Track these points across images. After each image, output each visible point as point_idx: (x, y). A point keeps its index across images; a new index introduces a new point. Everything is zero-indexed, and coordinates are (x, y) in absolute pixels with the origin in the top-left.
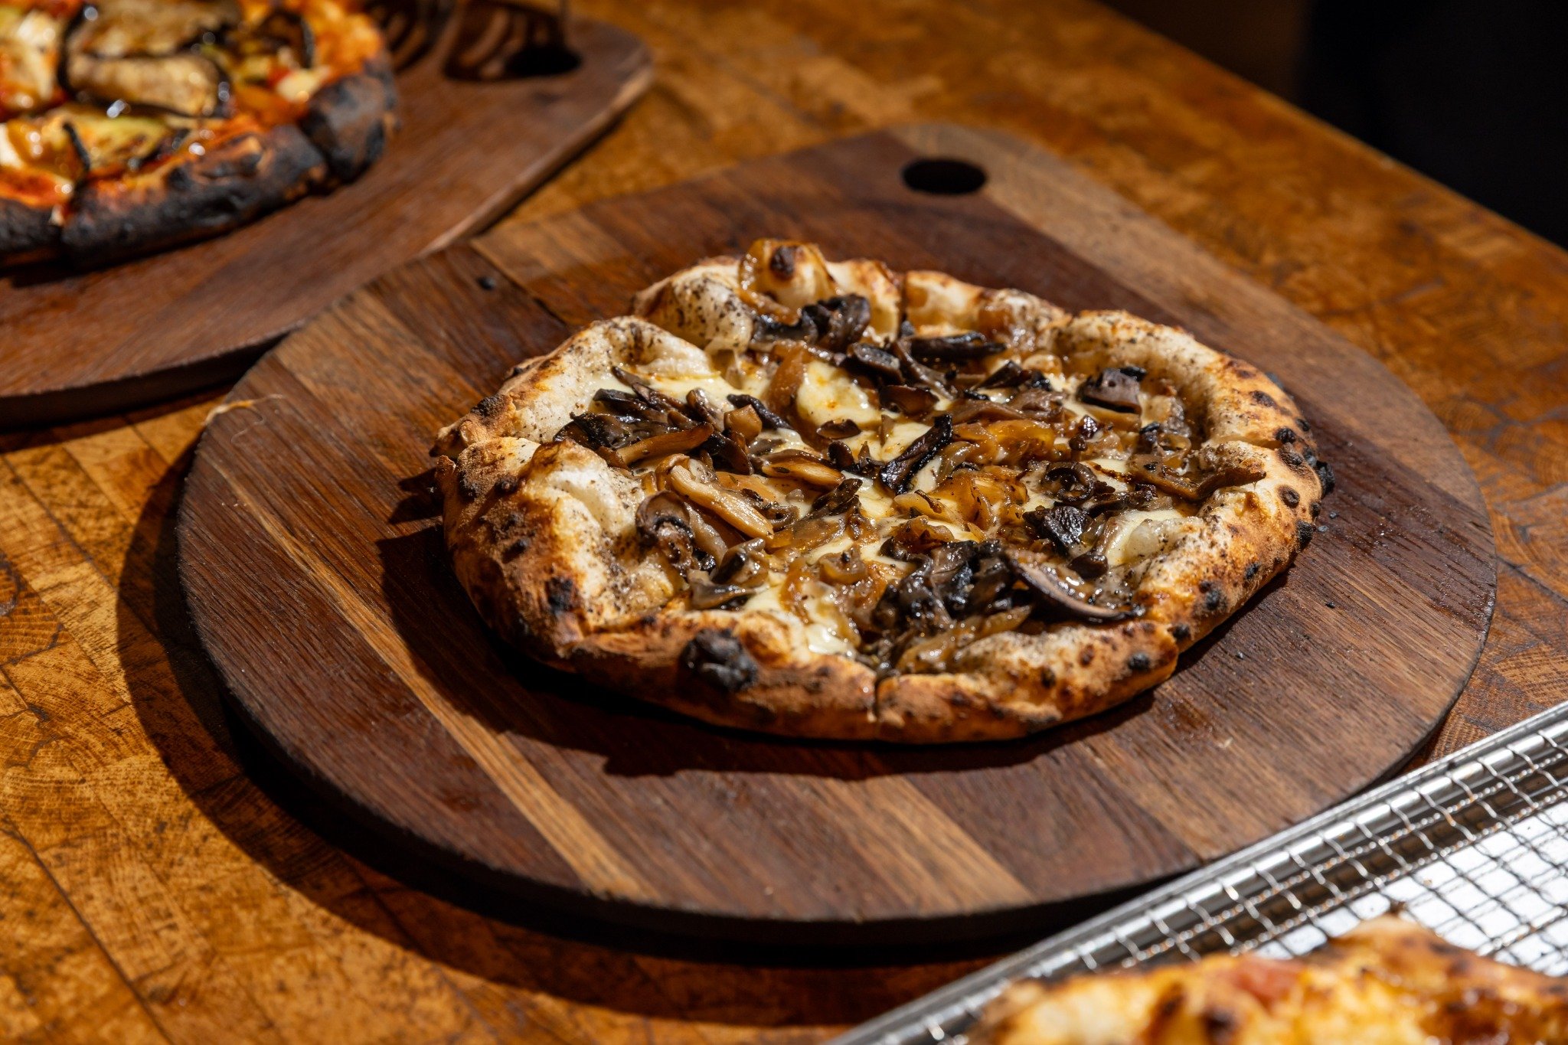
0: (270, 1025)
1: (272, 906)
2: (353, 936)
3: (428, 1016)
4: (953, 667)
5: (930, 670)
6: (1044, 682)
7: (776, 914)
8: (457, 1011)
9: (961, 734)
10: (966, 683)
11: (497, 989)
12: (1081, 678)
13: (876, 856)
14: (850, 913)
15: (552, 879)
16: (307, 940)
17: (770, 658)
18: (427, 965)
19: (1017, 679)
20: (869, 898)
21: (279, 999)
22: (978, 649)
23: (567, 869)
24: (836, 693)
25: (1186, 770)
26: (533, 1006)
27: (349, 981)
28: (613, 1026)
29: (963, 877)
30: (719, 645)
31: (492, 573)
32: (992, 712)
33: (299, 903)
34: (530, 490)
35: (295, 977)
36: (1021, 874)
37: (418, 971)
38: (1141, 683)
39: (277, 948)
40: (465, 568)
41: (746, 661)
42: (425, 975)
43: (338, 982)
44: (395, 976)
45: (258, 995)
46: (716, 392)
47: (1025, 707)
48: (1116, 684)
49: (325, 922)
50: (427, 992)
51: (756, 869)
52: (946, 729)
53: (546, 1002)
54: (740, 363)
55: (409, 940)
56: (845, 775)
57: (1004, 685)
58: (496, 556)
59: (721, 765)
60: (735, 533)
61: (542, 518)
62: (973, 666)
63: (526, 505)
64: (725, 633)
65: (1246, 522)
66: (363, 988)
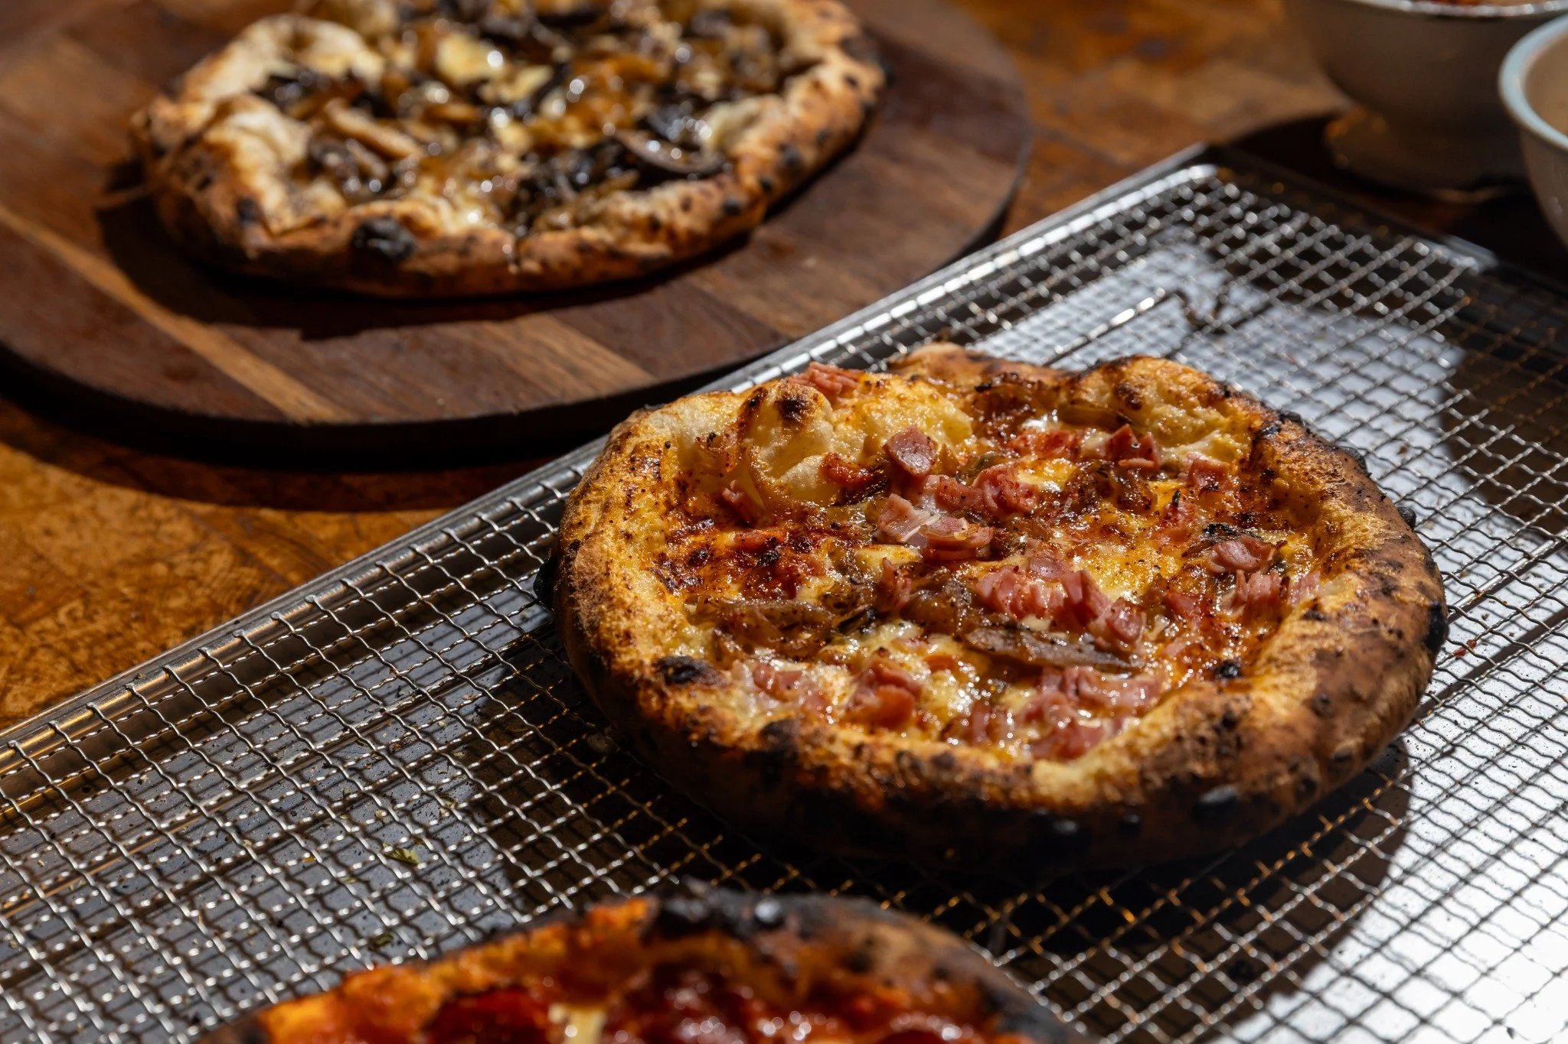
0: (40, 557)
1: (32, 482)
2: (103, 492)
3: (172, 536)
4: (577, 223)
5: (557, 228)
6: (652, 227)
7: (447, 415)
8: (195, 529)
9: (590, 275)
10: (589, 234)
11: (227, 511)
12: (684, 222)
13: (528, 369)
14: (509, 407)
15: (261, 417)
16: (65, 498)
17: (424, 233)
18: (167, 502)
19: (631, 225)
20: (522, 396)
21: (46, 540)
22: (596, 208)
23: (272, 409)
24: (483, 253)
25: (777, 282)
26: (257, 518)
27: (103, 521)
28: (325, 523)
29: (600, 374)
30: (381, 226)
31: (187, 206)
32: (613, 254)
33: (56, 476)
34: (214, 136)
35: (57, 524)
36: (646, 364)
37: (160, 507)
38: (736, 224)
39: (41, 507)
40: (167, 210)
41: (405, 237)
42: (166, 509)
43: (94, 523)
44: (142, 513)
45: (28, 540)
46: (368, 65)
47: (640, 247)
48: (715, 224)
49: (79, 485)
50: (169, 520)
51: (429, 390)
52: (577, 273)
53: (268, 514)
54: (387, 44)
55: (149, 486)
56: (498, 318)
57: (620, 231)
58: (190, 189)
59: (395, 323)
60: (388, 157)
61: (224, 155)
62: (594, 220)
63: (212, 148)
64: (386, 217)
65: (816, 99)
66: (116, 523)
